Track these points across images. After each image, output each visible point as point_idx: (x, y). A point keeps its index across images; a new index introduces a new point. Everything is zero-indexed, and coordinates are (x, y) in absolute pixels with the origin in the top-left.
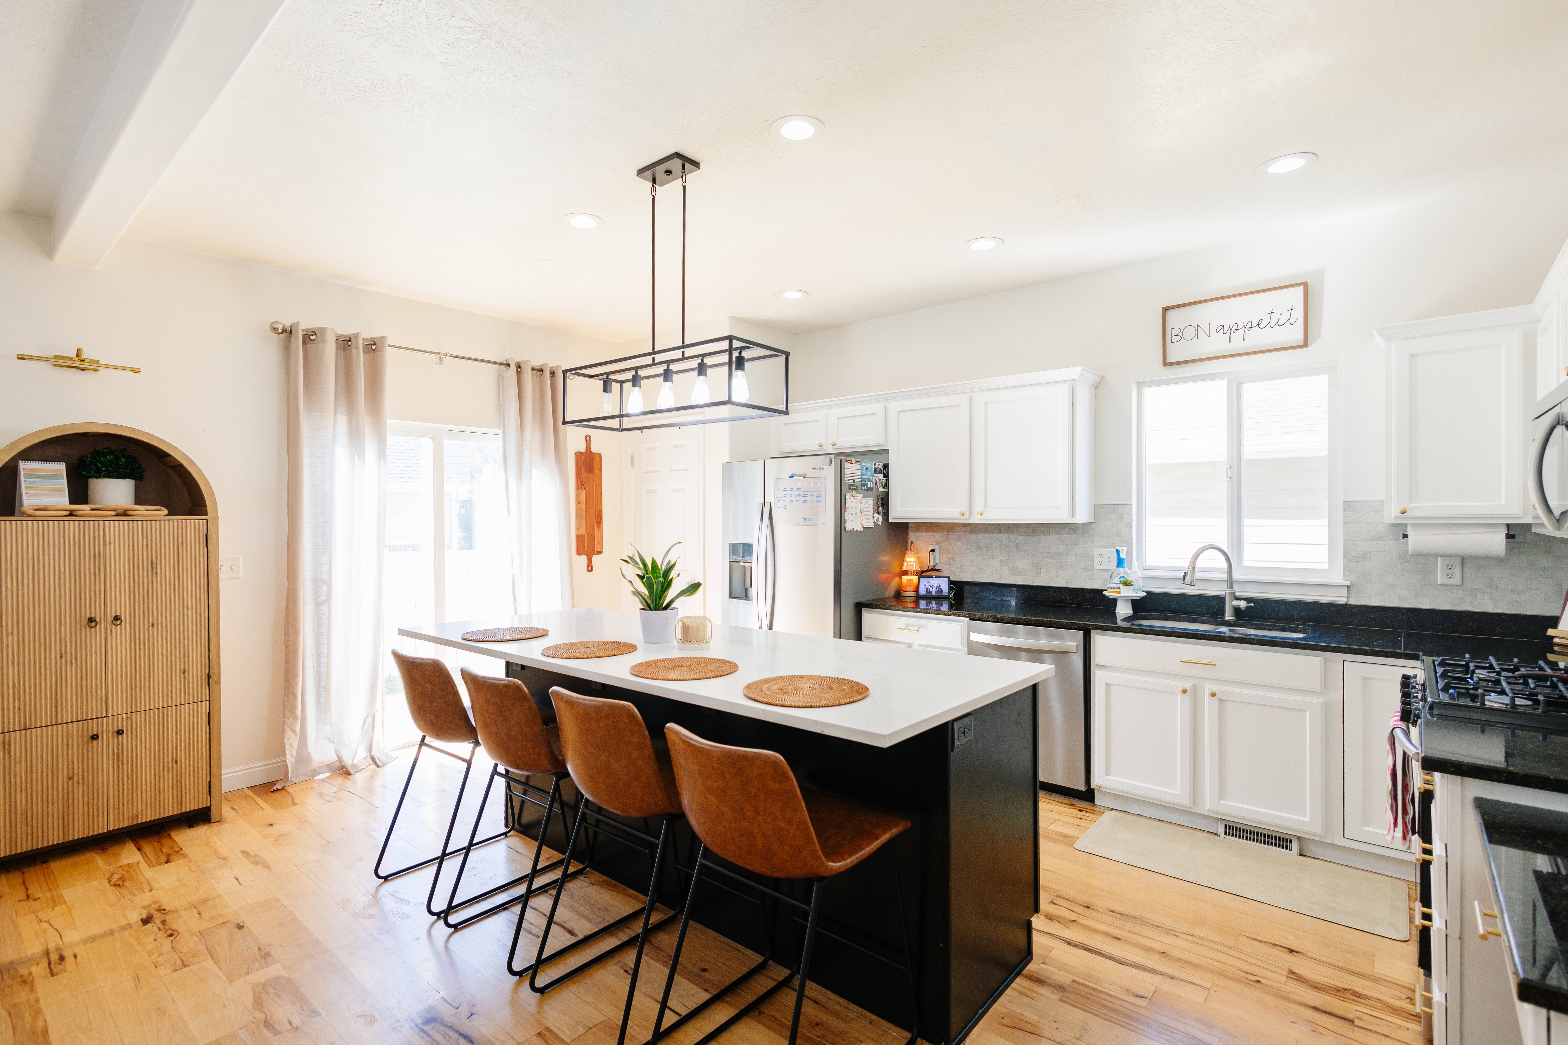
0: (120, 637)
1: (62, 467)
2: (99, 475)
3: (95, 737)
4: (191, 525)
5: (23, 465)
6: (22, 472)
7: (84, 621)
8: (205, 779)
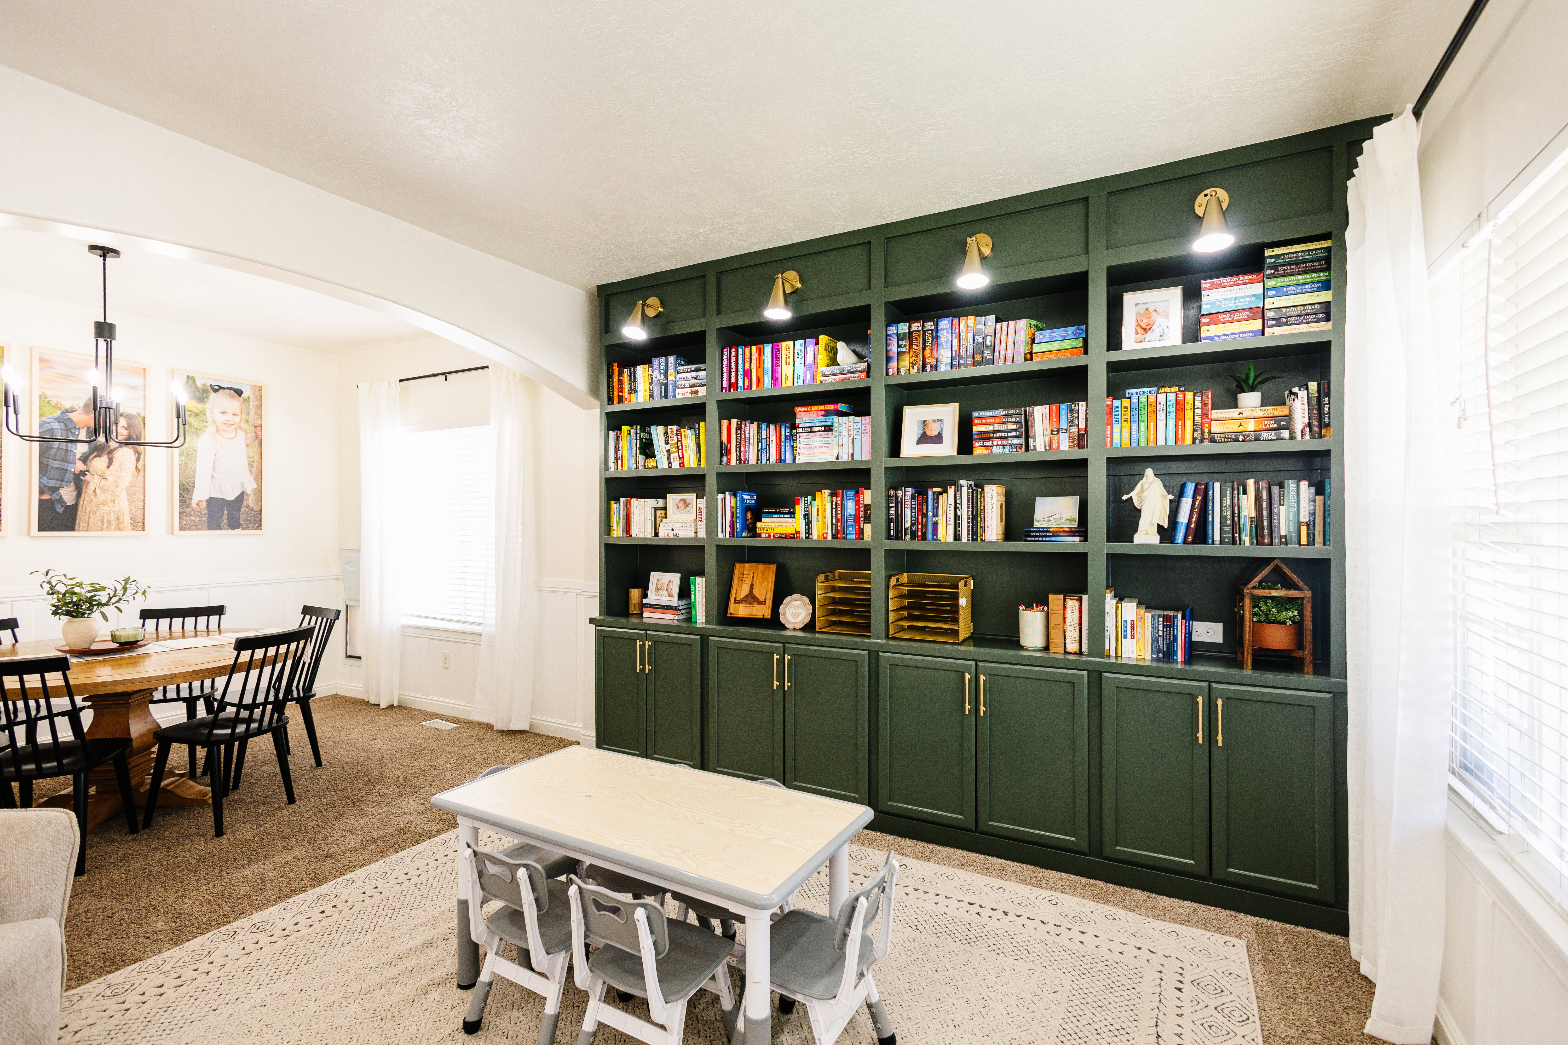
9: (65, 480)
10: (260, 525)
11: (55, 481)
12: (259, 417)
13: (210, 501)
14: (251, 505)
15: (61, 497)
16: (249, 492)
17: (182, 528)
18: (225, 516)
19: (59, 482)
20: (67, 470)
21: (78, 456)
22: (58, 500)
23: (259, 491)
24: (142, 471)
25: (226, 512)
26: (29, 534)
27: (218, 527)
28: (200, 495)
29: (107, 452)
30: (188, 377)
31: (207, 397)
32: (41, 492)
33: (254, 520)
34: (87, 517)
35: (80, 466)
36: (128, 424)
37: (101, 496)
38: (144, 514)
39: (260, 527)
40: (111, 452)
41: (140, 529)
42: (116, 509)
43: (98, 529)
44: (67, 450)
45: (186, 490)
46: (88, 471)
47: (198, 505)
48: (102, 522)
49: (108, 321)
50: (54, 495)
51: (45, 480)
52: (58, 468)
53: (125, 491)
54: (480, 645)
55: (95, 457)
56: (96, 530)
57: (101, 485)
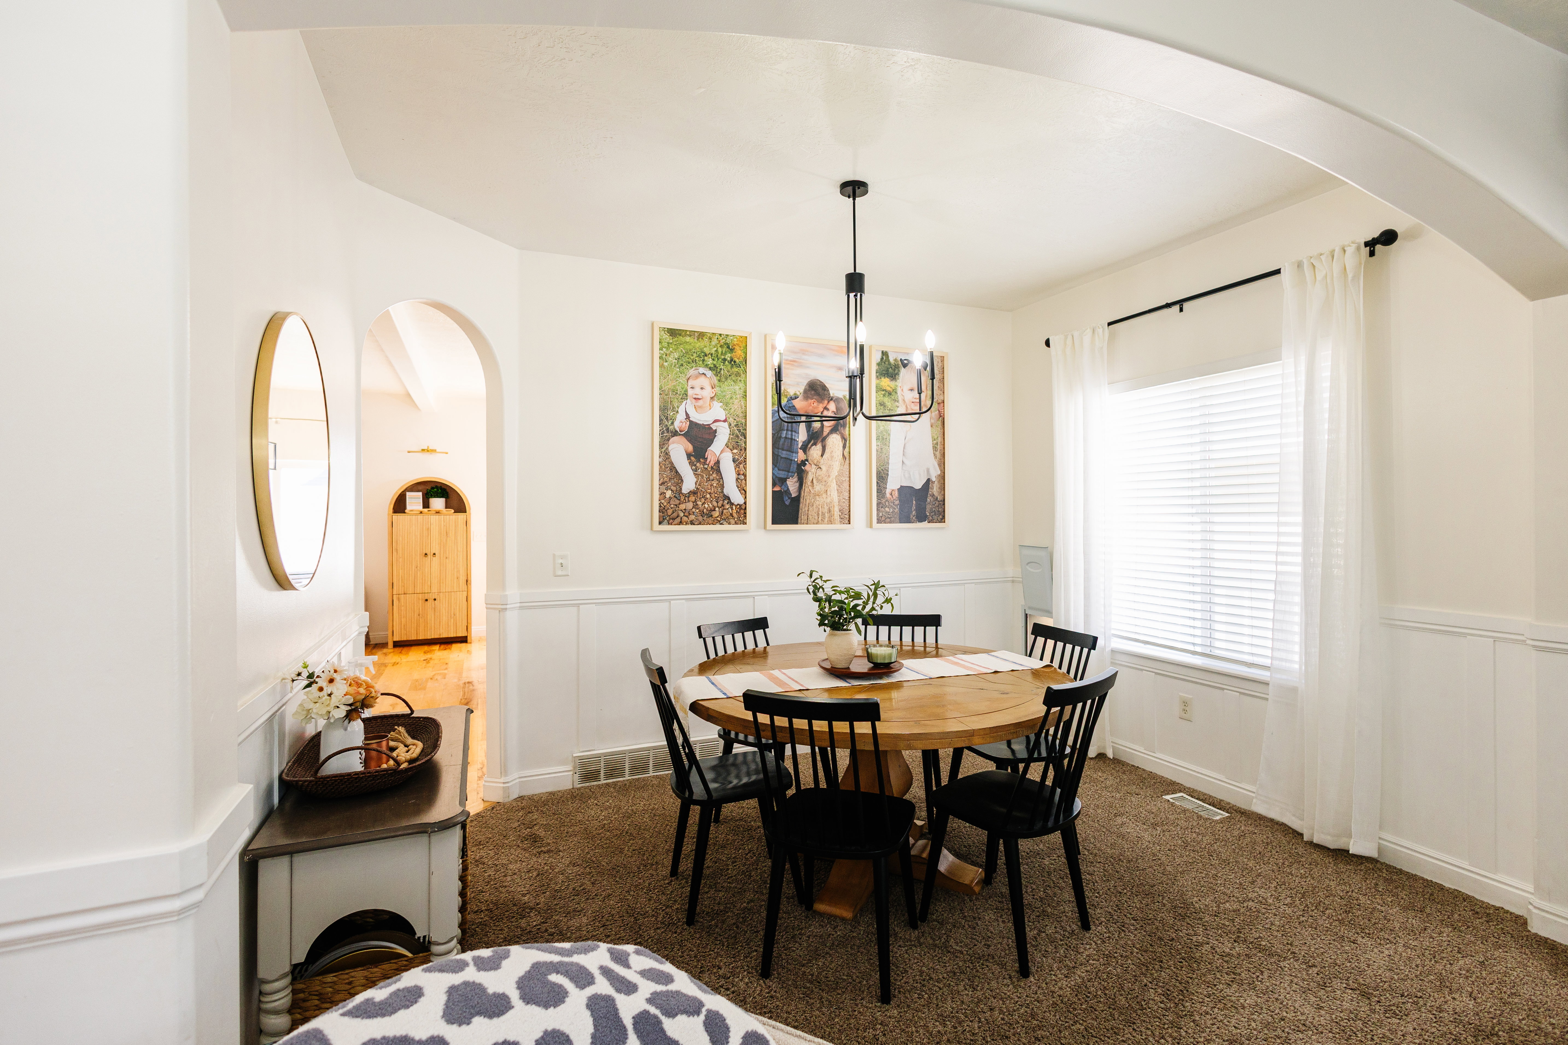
0: (435, 560)
1: (420, 494)
2: (432, 496)
3: (427, 600)
4: (461, 516)
5: (408, 494)
6: (407, 497)
7: (424, 554)
8: (465, 624)
9: (791, 471)
10: (944, 517)
11: (784, 472)
12: (941, 392)
13: (902, 489)
14: (936, 494)
15: (788, 489)
16: (934, 479)
17: (879, 521)
18: (914, 507)
19: (786, 473)
20: (792, 460)
21: (800, 445)
22: (785, 491)
23: (942, 477)
24: (847, 459)
25: (914, 502)
26: (765, 528)
27: (908, 520)
28: (893, 485)
29: (820, 440)
30: (883, 352)
31: (898, 374)
32: (774, 485)
33: (939, 511)
34: (807, 509)
35: (801, 456)
36: (837, 408)
37: (818, 487)
38: (850, 505)
39: (943, 520)
40: (824, 440)
41: (847, 522)
42: (828, 500)
43: (815, 522)
44: (792, 439)
45: (882, 478)
46: (807, 460)
47: (891, 494)
48: (818, 514)
49: (857, 271)
50: (783, 487)
51: (777, 471)
52: (785, 458)
53: (834, 481)
54: (1267, 699)
55: (812, 445)
56: (814, 524)
57: (817, 475)
